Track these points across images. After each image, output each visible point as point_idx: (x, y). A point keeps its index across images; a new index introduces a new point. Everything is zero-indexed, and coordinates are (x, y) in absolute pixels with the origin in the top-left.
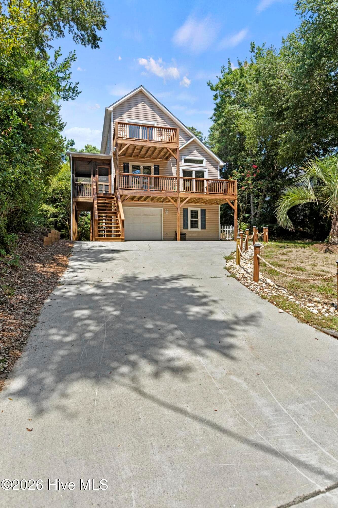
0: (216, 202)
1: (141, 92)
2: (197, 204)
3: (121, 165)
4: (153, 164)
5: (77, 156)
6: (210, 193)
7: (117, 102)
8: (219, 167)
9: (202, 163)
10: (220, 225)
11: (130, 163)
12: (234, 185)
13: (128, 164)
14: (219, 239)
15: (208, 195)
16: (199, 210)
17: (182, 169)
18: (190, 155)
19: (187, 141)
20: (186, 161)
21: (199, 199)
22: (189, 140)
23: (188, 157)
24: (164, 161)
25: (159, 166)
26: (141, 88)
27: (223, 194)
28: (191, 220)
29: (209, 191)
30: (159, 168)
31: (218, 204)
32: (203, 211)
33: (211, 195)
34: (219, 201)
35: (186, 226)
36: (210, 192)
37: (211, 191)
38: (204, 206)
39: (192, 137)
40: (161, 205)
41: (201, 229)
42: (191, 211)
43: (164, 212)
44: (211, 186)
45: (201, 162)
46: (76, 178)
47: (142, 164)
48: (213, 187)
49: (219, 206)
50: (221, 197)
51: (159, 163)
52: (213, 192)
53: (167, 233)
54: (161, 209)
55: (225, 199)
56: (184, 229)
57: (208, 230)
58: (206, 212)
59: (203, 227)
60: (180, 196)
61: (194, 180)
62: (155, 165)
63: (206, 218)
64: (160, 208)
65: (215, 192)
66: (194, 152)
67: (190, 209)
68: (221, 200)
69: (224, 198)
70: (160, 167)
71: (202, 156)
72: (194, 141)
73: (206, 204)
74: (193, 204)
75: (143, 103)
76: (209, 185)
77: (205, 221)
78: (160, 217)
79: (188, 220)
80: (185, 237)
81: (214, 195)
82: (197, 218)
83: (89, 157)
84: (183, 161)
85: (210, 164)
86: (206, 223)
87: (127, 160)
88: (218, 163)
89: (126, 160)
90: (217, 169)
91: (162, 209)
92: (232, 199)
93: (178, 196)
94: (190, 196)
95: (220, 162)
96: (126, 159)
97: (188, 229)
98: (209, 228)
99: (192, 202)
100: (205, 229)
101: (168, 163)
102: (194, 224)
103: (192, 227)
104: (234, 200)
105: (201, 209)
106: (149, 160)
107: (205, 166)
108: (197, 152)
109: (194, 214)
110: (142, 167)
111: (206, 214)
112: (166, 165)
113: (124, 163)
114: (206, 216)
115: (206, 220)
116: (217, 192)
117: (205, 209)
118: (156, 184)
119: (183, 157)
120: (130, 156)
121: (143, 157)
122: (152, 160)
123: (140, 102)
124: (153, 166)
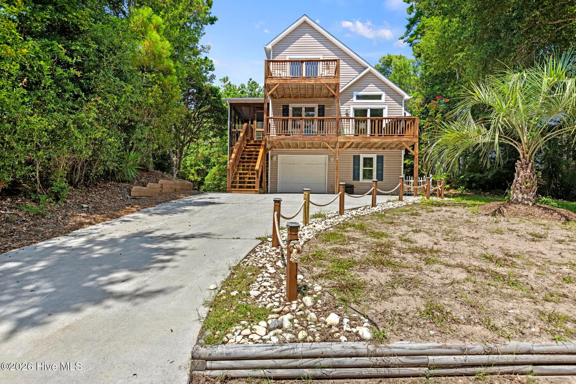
1: (305, 22)
2: (372, 150)
3: (280, 108)
4: (318, 104)
5: (235, 102)
8: (403, 101)
9: (380, 99)
10: (403, 175)
11: (290, 105)
13: (288, 106)
16: (374, 156)
17: (354, 108)
18: (364, 90)
19: (360, 73)
20: (359, 97)
22: (363, 71)
23: (362, 93)
24: (331, 99)
25: (324, 106)
26: (305, 17)
28: (364, 170)
30: (324, 108)
31: (400, 148)
32: (380, 159)
35: (356, 177)
38: (381, 152)
39: (368, 67)
40: (326, 152)
41: (377, 180)
42: (364, 158)
43: (329, 160)
45: (379, 97)
47: (303, 106)
49: (403, 151)
51: (325, 102)
53: (331, 185)
56: (354, 180)
57: (386, 181)
58: (384, 159)
59: (380, 178)
61: (369, 120)
62: (319, 106)
63: (384, 166)
64: (325, 156)
66: (369, 86)
70: (326, 107)
71: (380, 90)
72: (369, 73)
73: (384, 148)
74: (366, 149)
75: (307, 34)
77: (382, 170)
78: (324, 166)
79: (359, 170)
80: (353, 189)
82: (372, 167)
84: (355, 98)
85: (392, 99)
86: (384, 173)
87: (287, 102)
88: (402, 97)
90: (402, 105)
91: (327, 156)
95: (405, 96)
96: (285, 101)
97: (359, 180)
98: (387, 179)
99: (365, 147)
100: (382, 180)
101: (336, 102)
102: (368, 174)
103: (365, 178)
105: (377, 156)
106: (313, 100)
107: (384, 102)
108: (374, 85)
109: (368, 162)
110: (304, 109)
111: (384, 162)
112: (333, 104)
113: (283, 106)
114: (384, 164)
115: (384, 169)
117: (383, 156)
118: (320, 128)
119: (355, 93)
120: (290, 97)
121: (305, 97)
122: (316, 100)
123: (304, 34)
124: (317, 106)
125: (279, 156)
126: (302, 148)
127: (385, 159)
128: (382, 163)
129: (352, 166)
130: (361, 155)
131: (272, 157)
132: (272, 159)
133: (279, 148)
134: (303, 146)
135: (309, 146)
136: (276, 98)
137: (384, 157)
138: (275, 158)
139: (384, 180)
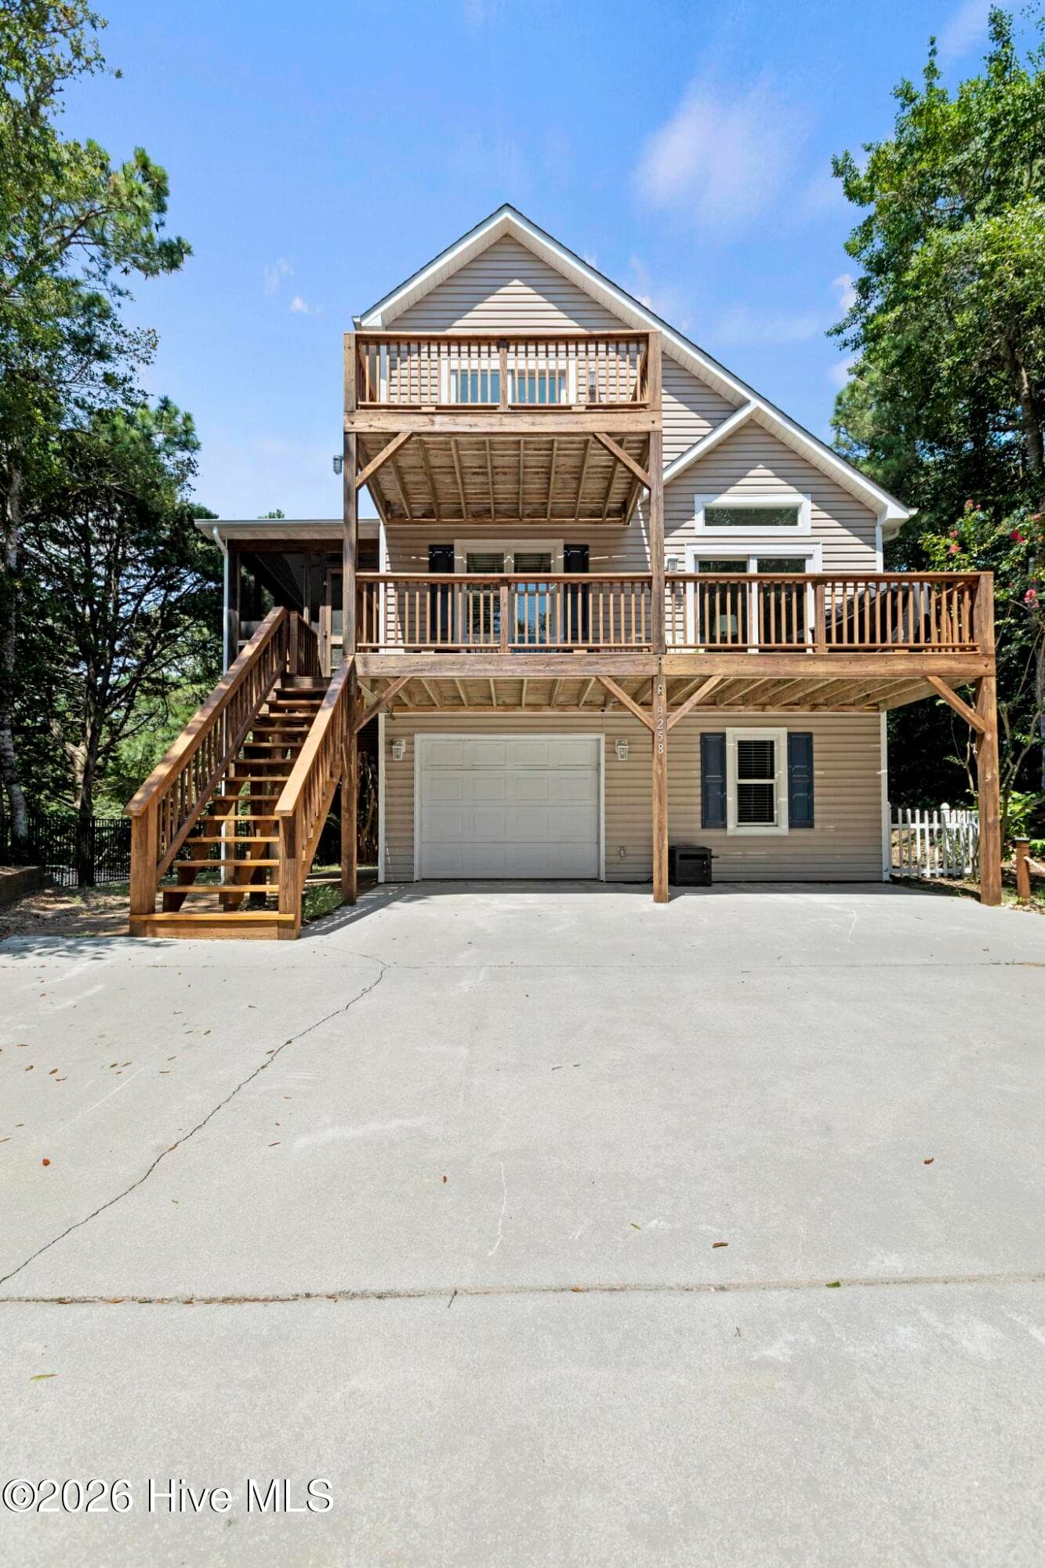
0: (866, 695)
1: (507, 238)
2: (772, 712)
3: (418, 555)
4: (560, 543)
5: (248, 536)
6: (832, 650)
7: (399, 288)
8: (879, 531)
9: (794, 522)
10: (886, 805)
11: (457, 543)
12: (972, 598)
13: (451, 547)
14: (886, 877)
15: (821, 658)
16: (779, 737)
17: (696, 556)
18: (732, 489)
19: (715, 427)
20: (713, 517)
21: (779, 682)
22: (725, 419)
23: (726, 500)
24: (613, 523)
25: (586, 547)
26: (507, 214)
27: (912, 650)
28: (741, 787)
29: (829, 640)
30: (587, 557)
31: (876, 707)
32: (801, 746)
33: (837, 660)
34: (885, 692)
35: (713, 815)
36: (834, 644)
37: (840, 639)
38: (803, 719)
39: (747, 402)
40: (599, 722)
41: (792, 825)
42: (741, 744)
43: (611, 752)
44: (839, 619)
45: (788, 516)
46: (243, 624)
47: (509, 548)
48: (851, 622)
49: (884, 716)
50: (901, 665)
51: (586, 534)
52: (851, 639)
53: (622, 847)
54: (598, 740)
55: (925, 678)
56: (704, 826)
57: (823, 829)
58: (816, 747)
59: (801, 816)
60: (666, 670)
61: (755, 585)
62: (566, 547)
63: (816, 773)
64: (594, 736)
65: (862, 639)
66: (752, 473)
67: (735, 736)
68: (895, 684)
69: (914, 672)
70: (591, 551)
71: (792, 489)
72: (751, 424)
73: (814, 707)
74: (749, 711)
75: (516, 282)
76: (828, 618)
77: (809, 788)
78: (591, 773)
79: (723, 787)
80: (709, 867)
81: (858, 659)
82: (772, 776)
83: (294, 537)
84: (700, 517)
85: (835, 523)
86: (816, 800)
87: (445, 534)
88: (873, 513)
89: (440, 534)
90: (873, 544)
91: (603, 738)
92: (962, 674)
93: (654, 670)
94: (724, 668)
95: (885, 507)
96: (438, 530)
97: (725, 826)
98: (829, 821)
99: (745, 701)
100: (812, 826)
101: (630, 533)
102: (757, 806)
103: (744, 817)
104: (978, 683)
105: (790, 734)
106: (543, 523)
107: (809, 532)
108: (769, 473)
109: (756, 757)
110: (509, 560)
111: (816, 756)
112: (619, 542)
113: (432, 548)
114: (816, 764)
115: (816, 782)
116: (873, 639)
117: (810, 734)
118: (575, 630)
119: (702, 501)
120: (458, 514)
121: (515, 514)
122: (557, 523)
123: (505, 281)
124: (561, 550)
125: (418, 738)
126: (506, 706)
127: (818, 744)
128: (809, 761)
129: (698, 774)
130: (729, 731)
131: (390, 743)
132: (389, 752)
133: (419, 707)
134: (508, 701)
135: (532, 699)
136: (403, 516)
137: (816, 739)
138: (402, 748)
139: (817, 825)
